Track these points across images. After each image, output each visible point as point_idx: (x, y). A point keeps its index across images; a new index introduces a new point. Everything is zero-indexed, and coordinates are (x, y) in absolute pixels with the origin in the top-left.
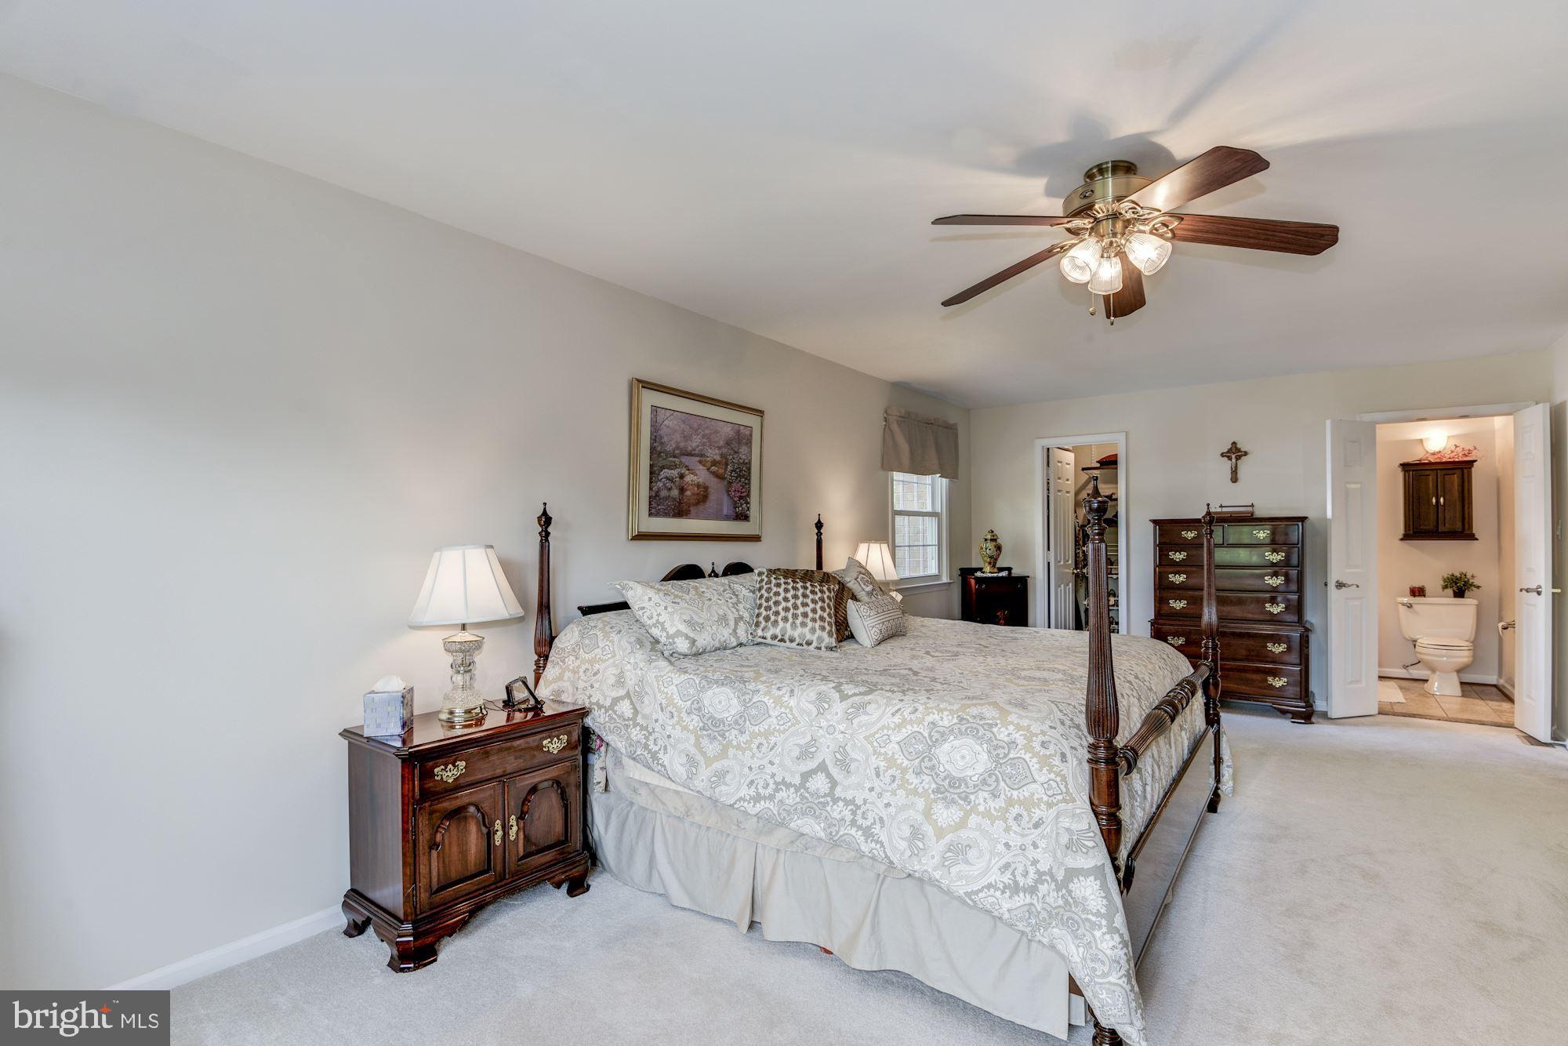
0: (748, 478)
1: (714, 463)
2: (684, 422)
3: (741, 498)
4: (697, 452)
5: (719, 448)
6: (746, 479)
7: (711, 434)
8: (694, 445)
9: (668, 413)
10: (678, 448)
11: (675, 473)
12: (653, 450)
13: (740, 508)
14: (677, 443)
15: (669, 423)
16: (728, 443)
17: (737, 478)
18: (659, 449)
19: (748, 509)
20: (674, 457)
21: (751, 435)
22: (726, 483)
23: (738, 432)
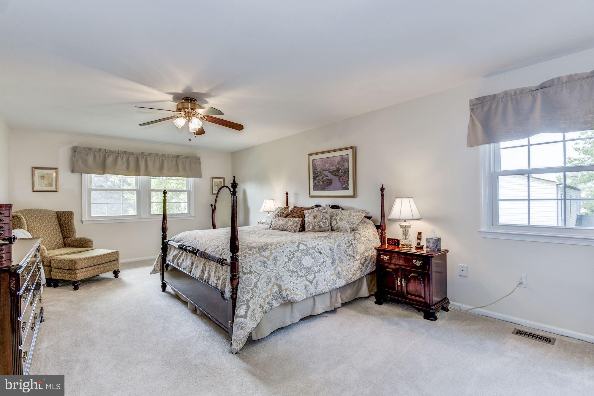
0: (348, 174)
1: (334, 171)
2: (322, 161)
3: (345, 182)
4: (327, 169)
5: (335, 166)
6: (347, 174)
7: (332, 162)
8: (326, 167)
9: (317, 160)
10: (321, 169)
11: (320, 177)
12: (314, 172)
13: (345, 185)
14: (321, 168)
15: (318, 163)
16: (339, 163)
17: (343, 175)
18: (315, 171)
19: (348, 185)
20: (320, 172)
21: (348, 157)
22: (339, 177)
23: (342, 158)
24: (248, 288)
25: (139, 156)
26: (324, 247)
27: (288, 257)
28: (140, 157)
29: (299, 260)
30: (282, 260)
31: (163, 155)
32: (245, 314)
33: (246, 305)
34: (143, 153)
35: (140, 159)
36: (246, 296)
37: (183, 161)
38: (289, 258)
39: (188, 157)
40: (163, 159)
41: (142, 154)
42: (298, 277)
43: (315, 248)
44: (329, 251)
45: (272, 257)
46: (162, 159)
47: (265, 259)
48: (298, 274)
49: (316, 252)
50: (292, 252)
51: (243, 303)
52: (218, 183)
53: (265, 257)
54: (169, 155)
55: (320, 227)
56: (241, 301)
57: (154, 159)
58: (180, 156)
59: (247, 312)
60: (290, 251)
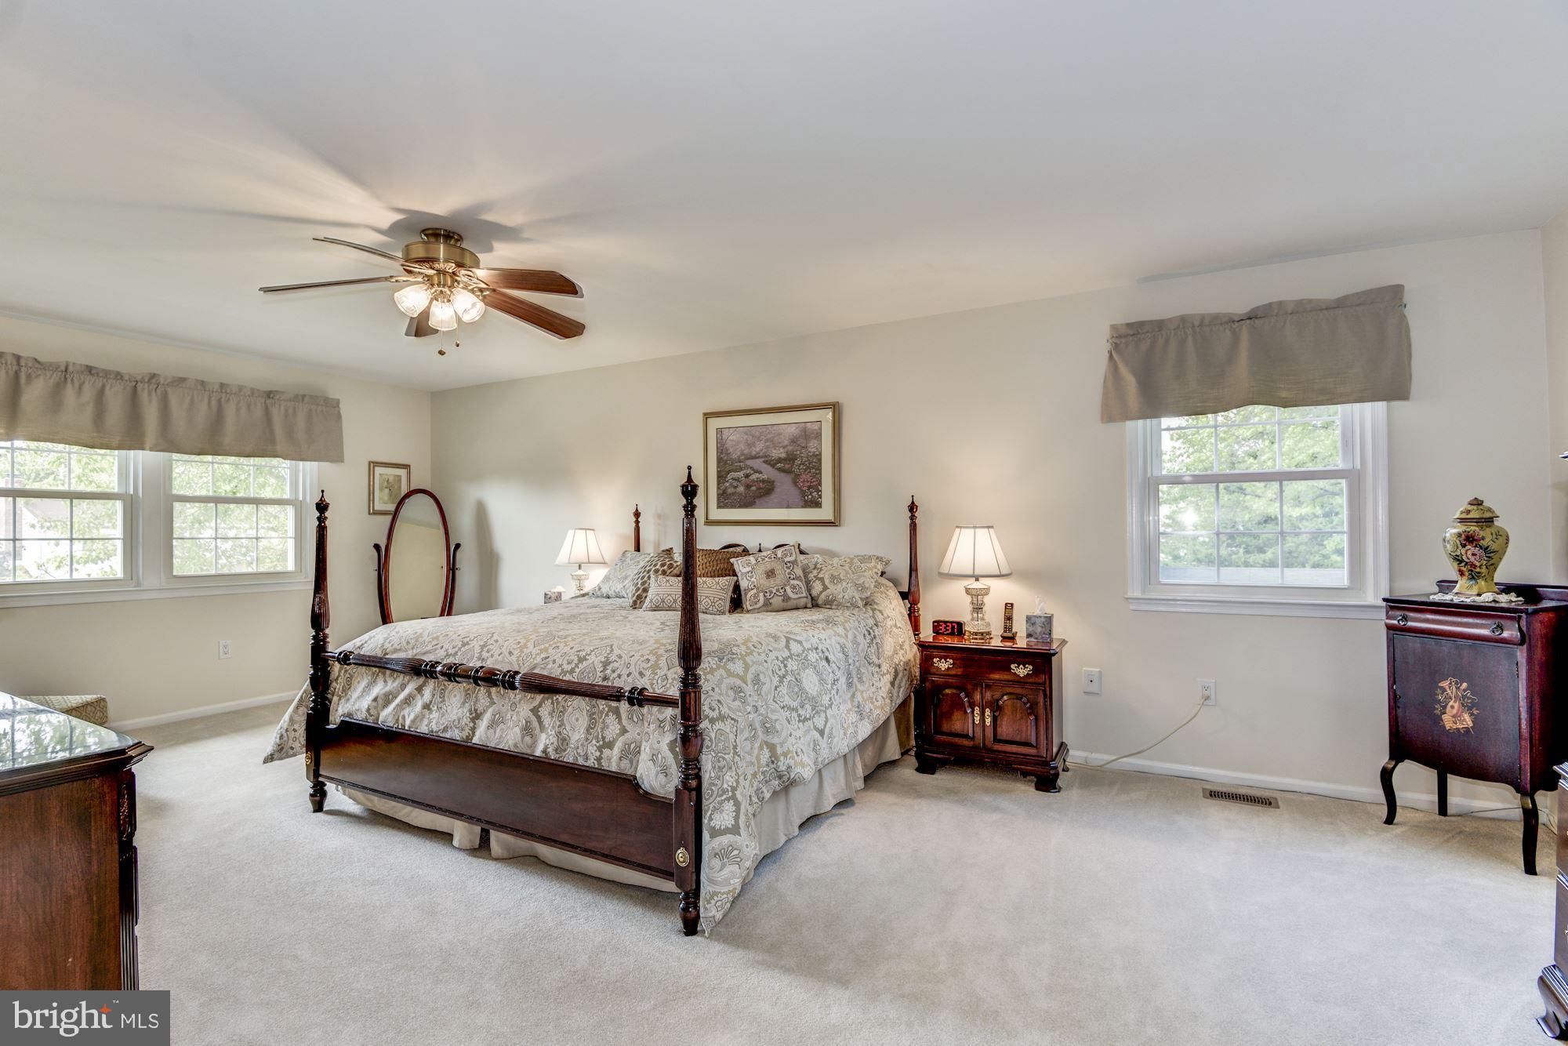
0: (819, 468)
1: (780, 460)
2: (746, 434)
3: (809, 487)
4: (761, 454)
5: (784, 447)
6: (817, 469)
7: (775, 437)
8: (758, 449)
9: (732, 430)
10: (743, 454)
11: (740, 474)
12: (719, 460)
13: (810, 497)
14: (742, 451)
15: (732, 438)
16: (793, 441)
17: (805, 470)
18: (725, 458)
19: (820, 496)
20: (740, 462)
21: (821, 429)
22: (793, 476)
23: (805, 430)
24: (726, 756)
25: (140, 386)
26: (831, 645)
27: (777, 674)
28: (143, 389)
29: (796, 679)
30: (769, 682)
31: (222, 385)
32: (733, 822)
33: (732, 801)
34: (153, 376)
35: (144, 396)
36: (727, 777)
37: (286, 411)
38: (780, 676)
39: (304, 396)
40: (221, 398)
41: (149, 380)
42: (799, 721)
43: (817, 648)
44: (841, 655)
45: (750, 677)
46: (219, 401)
47: (738, 682)
48: (799, 716)
49: (821, 659)
50: (782, 662)
51: (725, 797)
52: (391, 480)
53: (738, 676)
54: (241, 388)
55: (786, 599)
56: (720, 793)
57: (193, 396)
58: (277, 391)
59: (737, 818)
60: (777, 658)
